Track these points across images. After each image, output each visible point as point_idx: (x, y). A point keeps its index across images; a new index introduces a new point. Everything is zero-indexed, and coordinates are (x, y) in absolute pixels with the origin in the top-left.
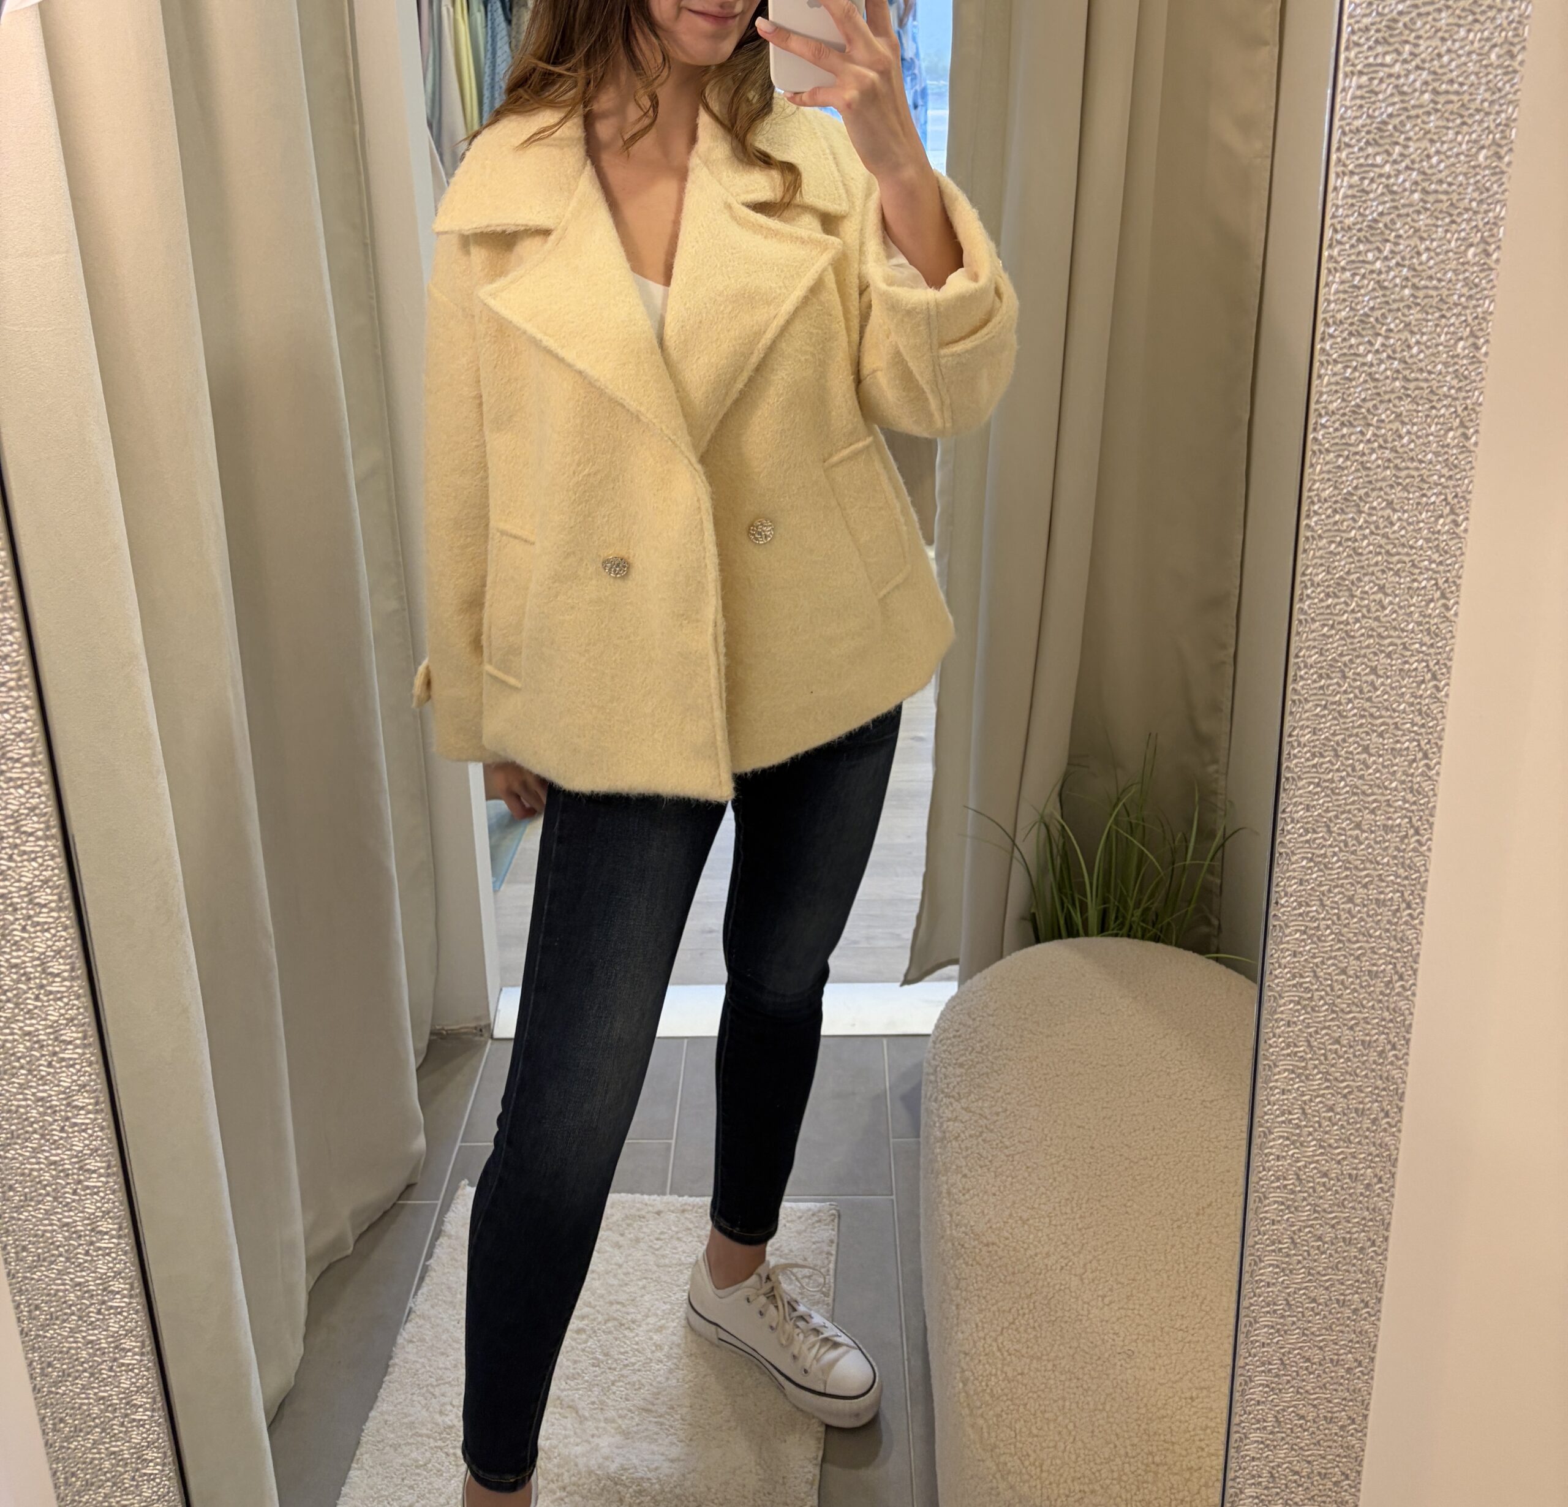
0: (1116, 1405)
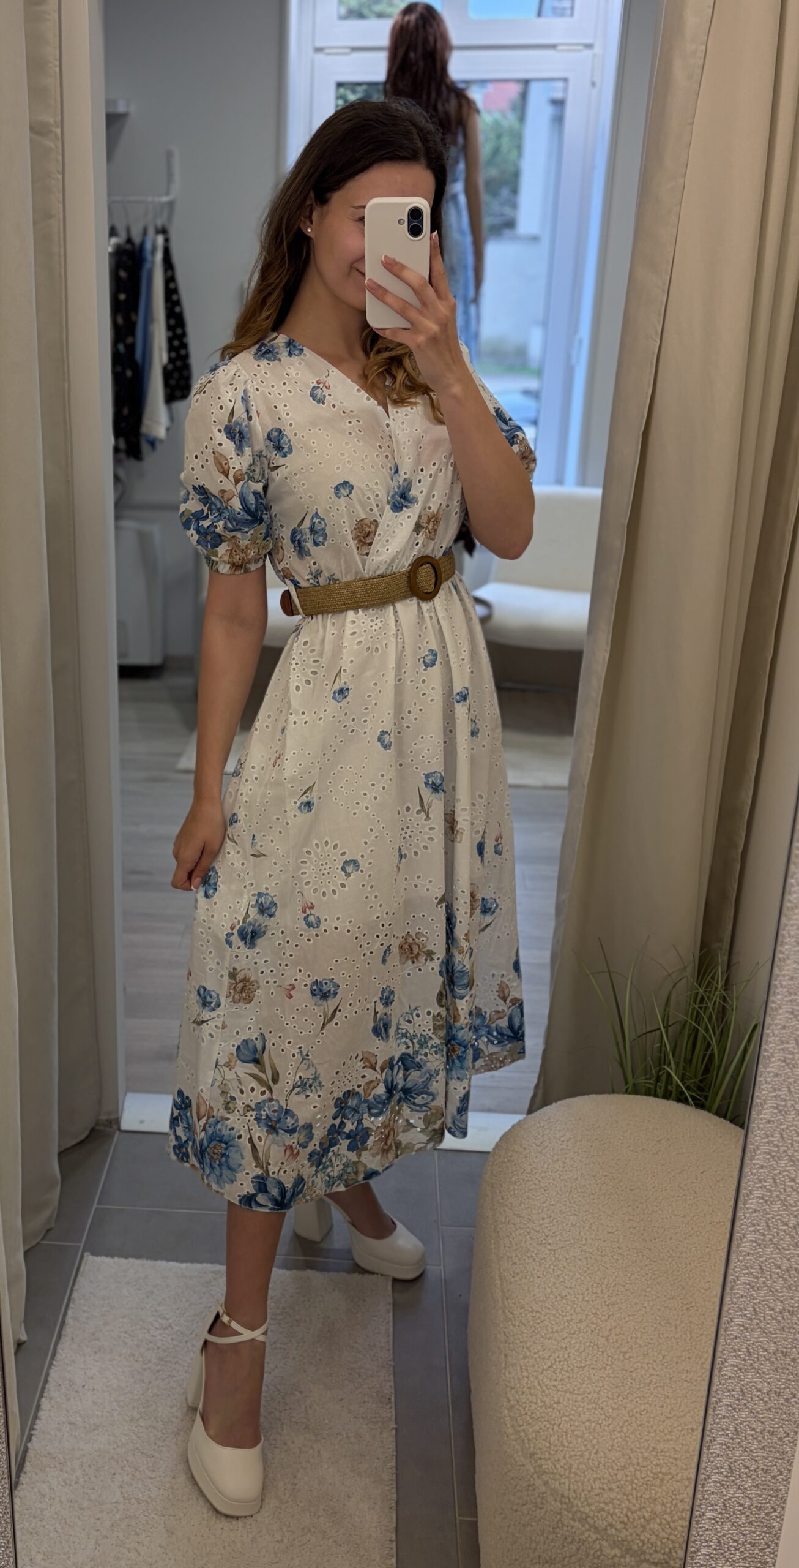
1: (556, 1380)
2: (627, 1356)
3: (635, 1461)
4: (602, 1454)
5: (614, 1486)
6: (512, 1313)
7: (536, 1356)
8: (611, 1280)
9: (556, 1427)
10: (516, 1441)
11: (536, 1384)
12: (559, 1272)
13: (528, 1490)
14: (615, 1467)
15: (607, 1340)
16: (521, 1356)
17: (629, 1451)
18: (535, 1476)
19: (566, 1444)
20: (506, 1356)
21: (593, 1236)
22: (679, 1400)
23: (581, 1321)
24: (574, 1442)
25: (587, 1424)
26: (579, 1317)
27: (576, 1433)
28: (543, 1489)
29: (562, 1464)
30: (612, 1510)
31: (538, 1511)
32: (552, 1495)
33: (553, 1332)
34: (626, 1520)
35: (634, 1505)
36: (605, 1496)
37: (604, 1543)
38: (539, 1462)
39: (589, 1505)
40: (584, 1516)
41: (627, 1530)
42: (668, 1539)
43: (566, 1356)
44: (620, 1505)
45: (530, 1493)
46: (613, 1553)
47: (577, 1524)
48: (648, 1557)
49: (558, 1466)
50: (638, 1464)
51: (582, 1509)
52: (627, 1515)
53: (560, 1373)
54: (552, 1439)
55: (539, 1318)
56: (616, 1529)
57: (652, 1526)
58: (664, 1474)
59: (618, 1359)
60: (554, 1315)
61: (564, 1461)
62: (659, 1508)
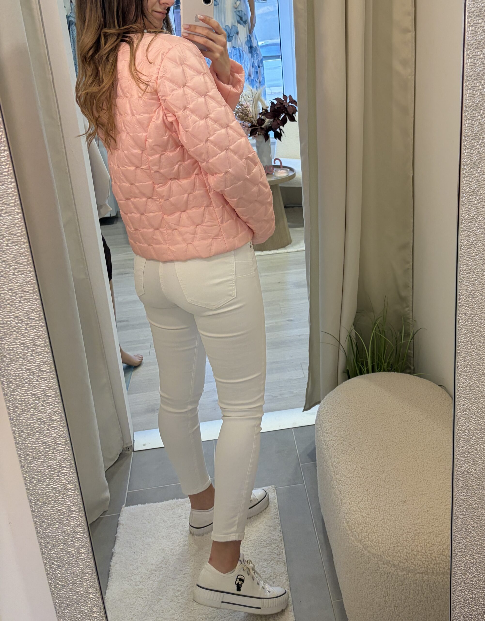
0: (402, 518)
1: (365, 505)
2: (394, 487)
3: (406, 531)
4: (391, 532)
5: (399, 544)
6: (340, 480)
7: (355, 496)
8: (381, 455)
9: (369, 525)
10: (352, 536)
11: (357, 509)
12: (358, 457)
13: (361, 557)
14: (398, 536)
15: (385, 482)
16: (348, 499)
17: (403, 527)
18: (364, 549)
19: (375, 531)
20: (341, 500)
21: (370, 438)
22: (420, 500)
23: (372, 476)
24: (379, 530)
25: (383, 521)
26: (371, 474)
27: (379, 526)
28: (368, 554)
29: (375, 541)
30: (399, 555)
31: (367, 565)
32: (373, 556)
33: (360, 485)
34: (406, 558)
35: (409, 550)
36: (396, 549)
37: (399, 570)
38: (364, 543)
39: (389, 556)
40: (388, 562)
41: (407, 562)
42: (425, 561)
43: (368, 493)
44: (403, 552)
45: (362, 558)
46: (403, 573)
47: (386, 566)
48: (418, 571)
49: (373, 542)
50: (408, 532)
51: (387, 559)
52: (406, 556)
53: (367, 501)
54: (369, 531)
55: (353, 480)
56: (403, 563)
57: (418, 557)
58: (419, 533)
59: (391, 489)
60: (360, 477)
61: (375, 539)
62: (419, 549)
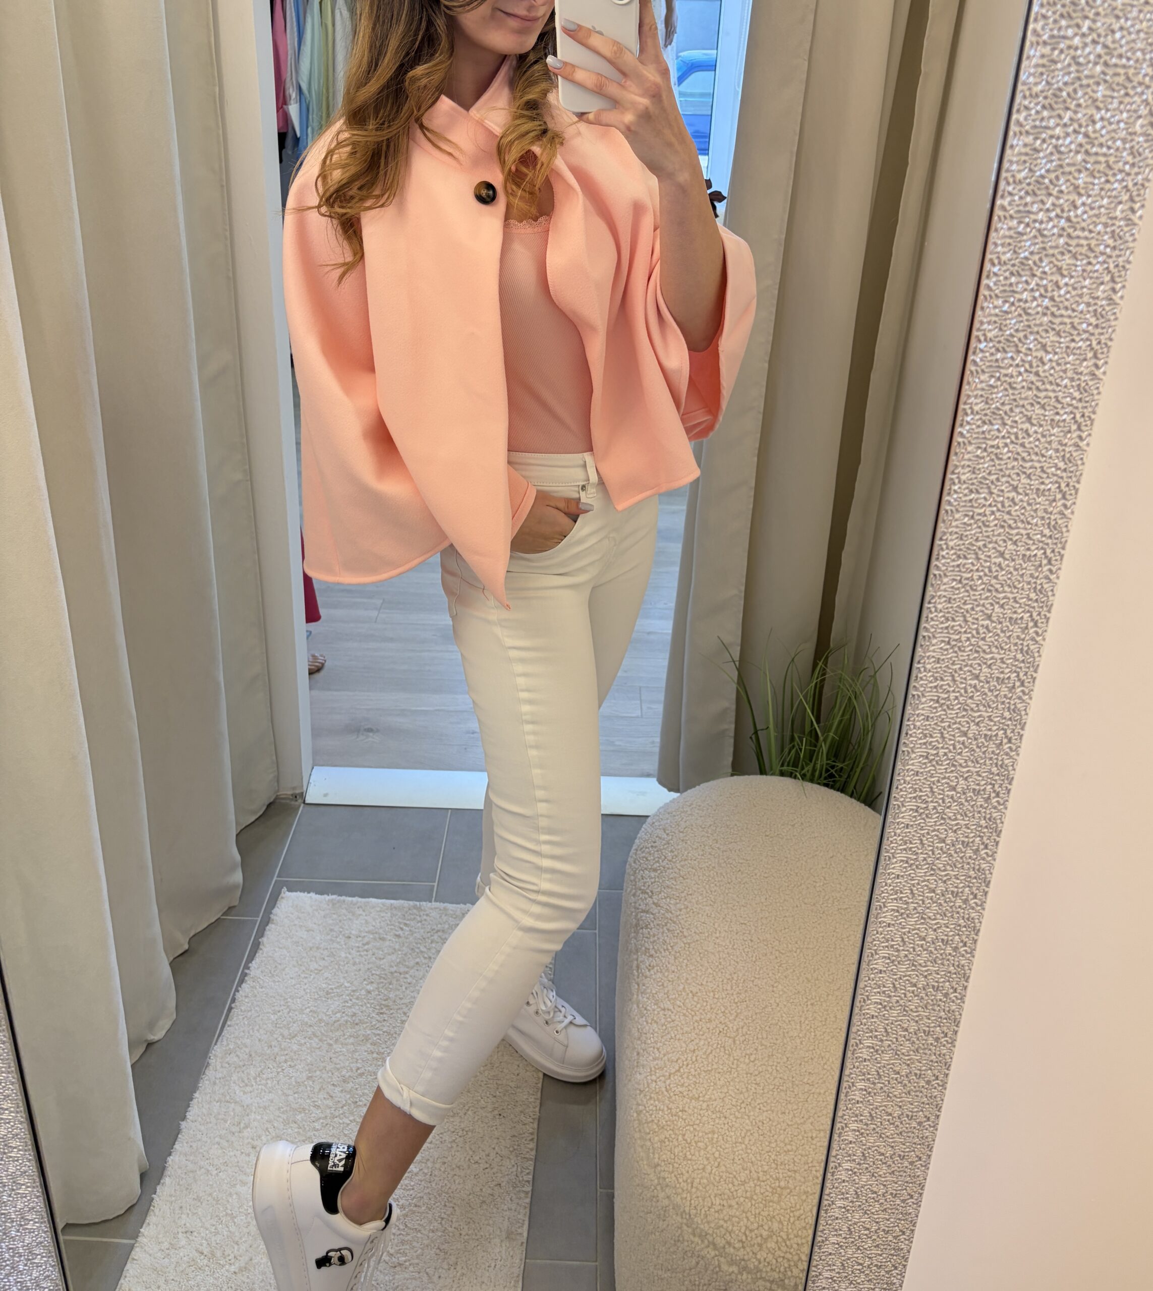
0: (753, 1140)
7: (666, 1058)
9: (680, 1138)
10: (642, 1147)
11: (664, 1089)
14: (736, 1183)
16: (651, 1058)
17: (749, 1165)
18: (659, 1188)
19: (689, 1156)
20: (638, 1054)
24: (697, 1153)
25: (711, 1135)
32: (674, 1208)
33: (682, 1033)
40: (704, 1233)
42: (783, 1257)
44: (738, 1223)
45: (653, 1204)
46: (731, 1270)
47: (696, 1239)
48: (764, 1275)
49: (681, 1180)
50: (758, 1179)
51: (702, 1226)
52: (745, 1234)
54: (677, 1150)
56: (734, 1248)
57: (769, 1245)
58: (782, 1189)
